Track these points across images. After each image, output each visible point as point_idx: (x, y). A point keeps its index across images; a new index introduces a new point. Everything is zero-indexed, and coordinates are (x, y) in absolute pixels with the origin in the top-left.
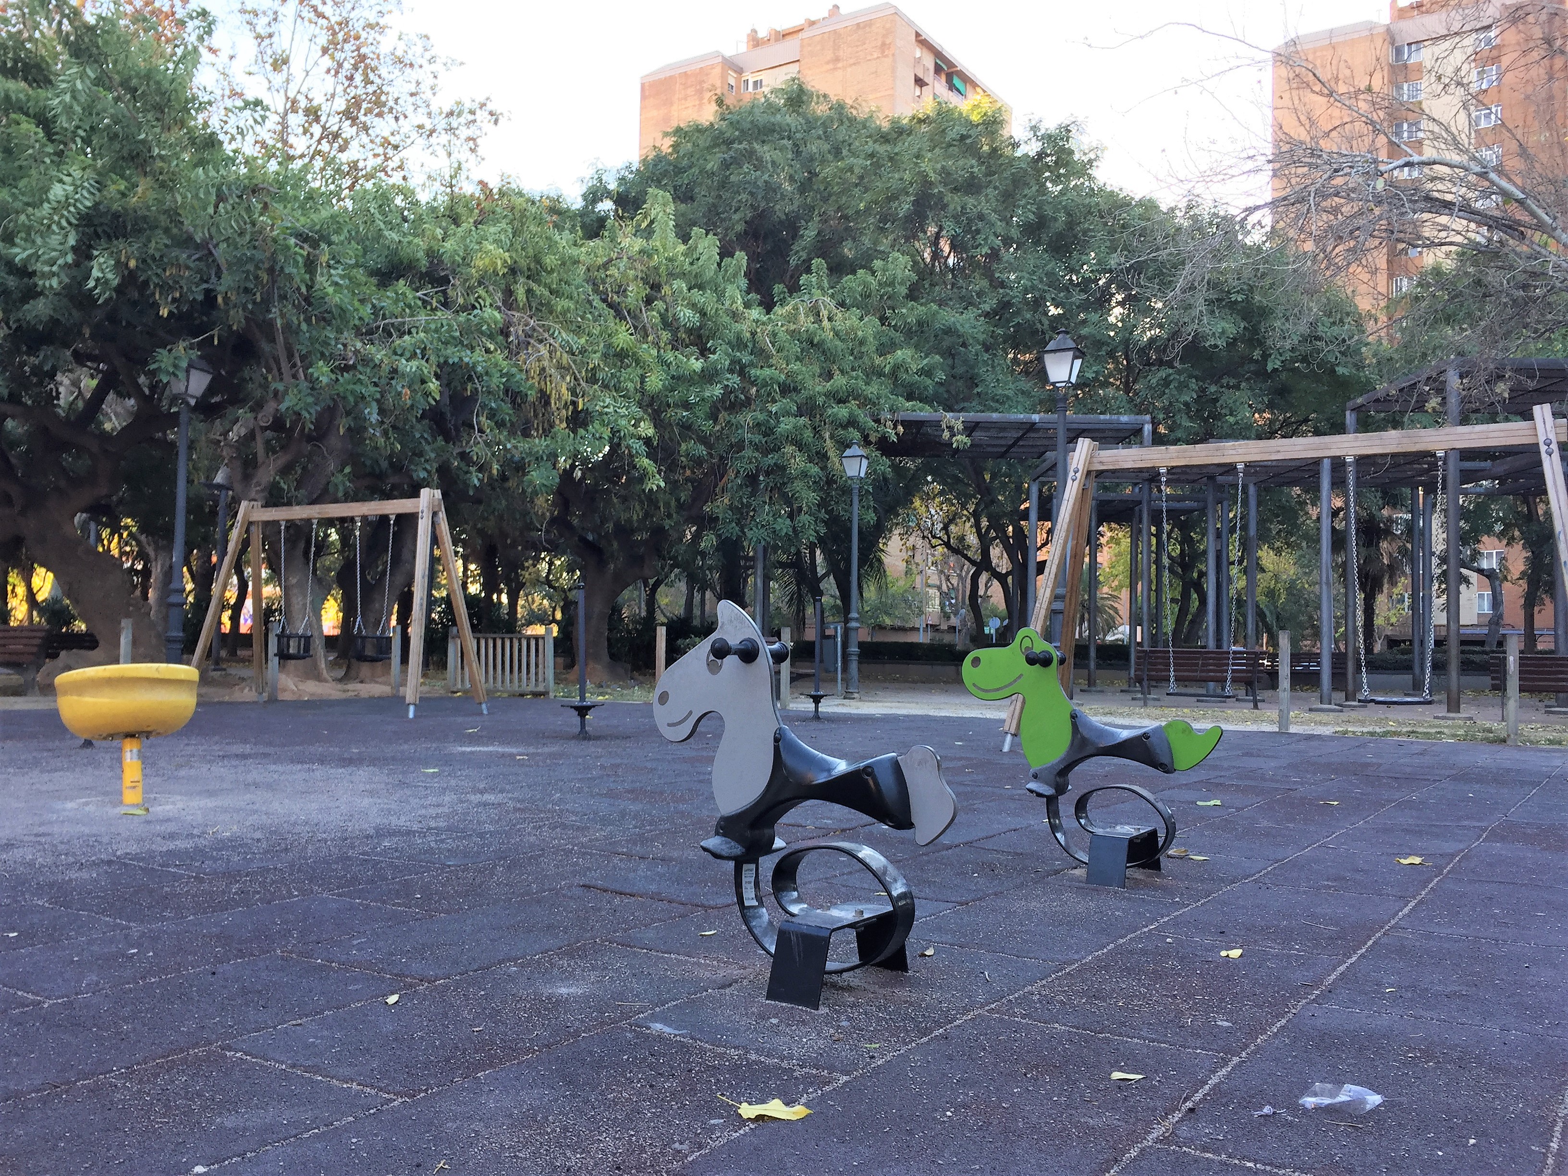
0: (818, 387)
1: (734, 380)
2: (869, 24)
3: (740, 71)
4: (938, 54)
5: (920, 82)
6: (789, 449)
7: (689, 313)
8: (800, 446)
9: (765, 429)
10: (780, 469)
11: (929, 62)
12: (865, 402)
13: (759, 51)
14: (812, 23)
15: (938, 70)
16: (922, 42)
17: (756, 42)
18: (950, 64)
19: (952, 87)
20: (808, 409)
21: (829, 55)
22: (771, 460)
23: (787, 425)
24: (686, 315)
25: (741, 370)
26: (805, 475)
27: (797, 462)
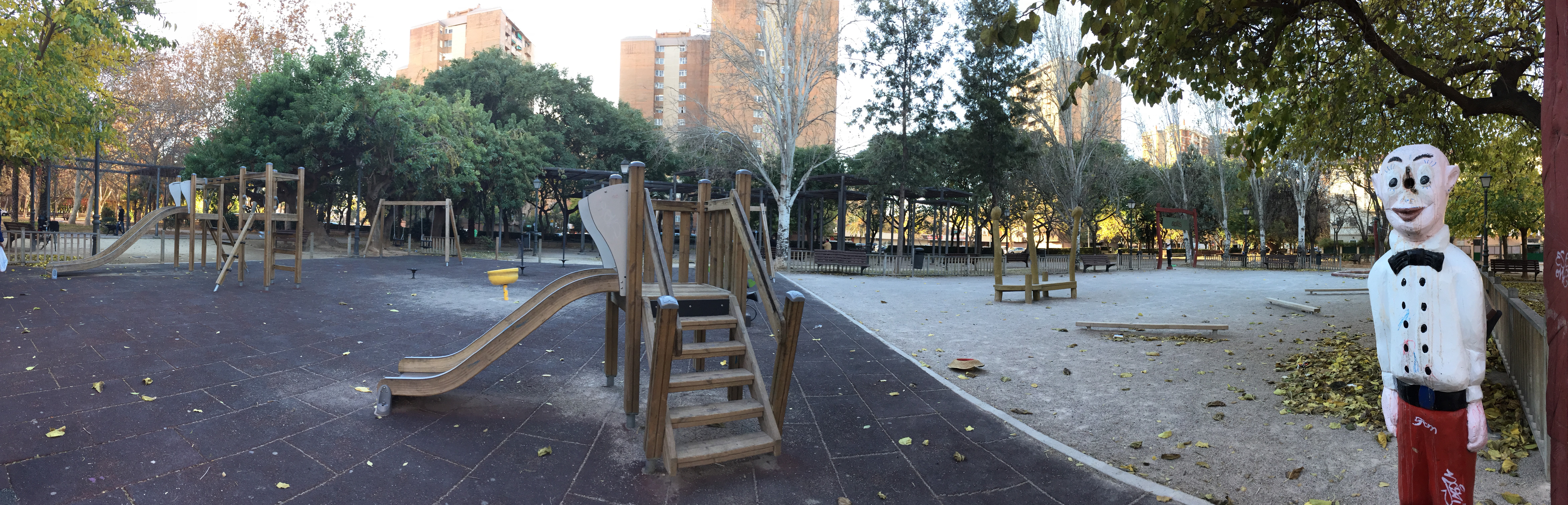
0: (523, 159)
1: (496, 155)
2: (491, 12)
3: (444, 26)
4: (513, 25)
5: (507, 35)
6: (516, 179)
7: (482, 133)
8: (519, 177)
9: (508, 172)
10: (513, 185)
11: (510, 27)
12: (535, 163)
13: (451, 19)
14: (471, 10)
15: (513, 30)
16: (508, 21)
17: (450, 16)
18: (517, 29)
19: (517, 37)
20: (520, 165)
21: (478, 22)
22: (509, 182)
23: (515, 171)
24: (481, 133)
25: (497, 151)
26: (521, 187)
27: (518, 183)
